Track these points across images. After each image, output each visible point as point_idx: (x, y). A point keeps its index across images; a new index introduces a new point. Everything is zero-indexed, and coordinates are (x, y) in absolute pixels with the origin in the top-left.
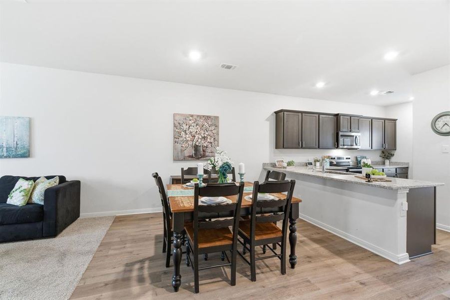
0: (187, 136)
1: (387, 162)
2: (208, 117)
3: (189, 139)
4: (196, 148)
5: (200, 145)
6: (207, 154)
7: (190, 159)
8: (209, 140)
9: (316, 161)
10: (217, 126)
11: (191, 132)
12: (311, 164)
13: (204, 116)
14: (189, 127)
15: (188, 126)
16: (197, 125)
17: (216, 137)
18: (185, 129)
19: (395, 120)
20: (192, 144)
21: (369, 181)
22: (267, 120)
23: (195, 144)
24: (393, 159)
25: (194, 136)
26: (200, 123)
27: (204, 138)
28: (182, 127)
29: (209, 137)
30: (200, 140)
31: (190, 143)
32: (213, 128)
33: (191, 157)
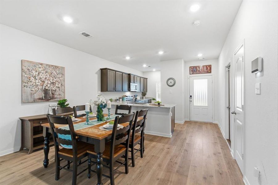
0: (37, 81)
1: (144, 97)
2: (56, 67)
3: (39, 84)
4: (46, 91)
5: (49, 89)
6: (56, 96)
7: (40, 101)
8: (57, 85)
9: (120, 98)
10: (63, 75)
11: (41, 78)
12: (118, 100)
13: (52, 66)
14: (39, 73)
15: (37, 73)
16: (46, 72)
17: (63, 83)
18: (34, 75)
19: (147, 79)
20: (42, 88)
21: (159, 106)
22: (96, 73)
23: (45, 88)
24: (146, 96)
25: (44, 82)
26: (49, 71)
27: (53, 83)
28: (31, 73)
29: (57, 83)
30: (49, 85)
31: (40, 87)
32: (60, 76)
33: (41, 99)
